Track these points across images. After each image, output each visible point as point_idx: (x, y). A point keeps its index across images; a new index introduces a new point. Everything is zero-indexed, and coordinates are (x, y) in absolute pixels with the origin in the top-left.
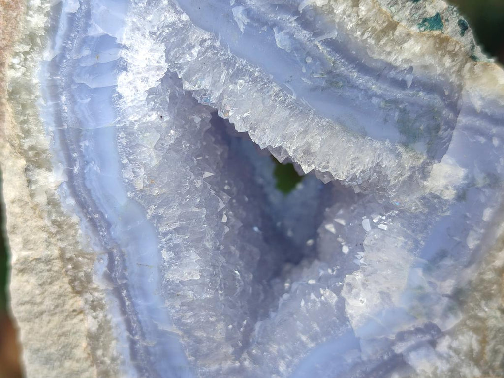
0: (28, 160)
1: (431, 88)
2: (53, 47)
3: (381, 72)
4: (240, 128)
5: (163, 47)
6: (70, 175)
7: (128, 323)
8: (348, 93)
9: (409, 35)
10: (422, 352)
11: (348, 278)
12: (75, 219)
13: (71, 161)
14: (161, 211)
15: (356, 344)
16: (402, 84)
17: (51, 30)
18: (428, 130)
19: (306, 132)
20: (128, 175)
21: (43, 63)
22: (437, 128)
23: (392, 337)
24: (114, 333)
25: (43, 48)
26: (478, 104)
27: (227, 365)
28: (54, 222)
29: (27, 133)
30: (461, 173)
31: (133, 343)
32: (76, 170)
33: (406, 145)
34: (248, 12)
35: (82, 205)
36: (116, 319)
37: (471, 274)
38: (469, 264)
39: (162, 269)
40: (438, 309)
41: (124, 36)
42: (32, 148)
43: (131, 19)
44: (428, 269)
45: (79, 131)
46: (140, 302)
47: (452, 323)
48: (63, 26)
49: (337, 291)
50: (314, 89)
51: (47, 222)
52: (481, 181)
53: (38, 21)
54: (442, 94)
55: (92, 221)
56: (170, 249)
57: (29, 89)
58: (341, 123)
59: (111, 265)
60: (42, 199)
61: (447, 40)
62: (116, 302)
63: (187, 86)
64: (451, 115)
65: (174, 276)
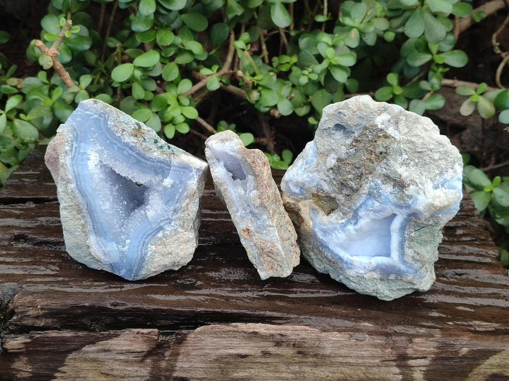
0: (66, 182)
1: (161, 162)
2: (71, 155)
3: (148, 159)
4: (117, 173)
5: (98, 154)
6: (77, 185)
7: (92, 220)
8: (142, 164)
9: (155, 151)
10: (167, 225)
11: (147, 207)
12: (78, 195)
13: (77, 182)
14: (99, 192)
15: (150, 223)
16: (154, 162)
17: (71, 151)
18: (161, 172)
19: (133, 173)
20: (91, 184)
21: (69, 158)
22: (164, 171)
23: (159, 221)
24: (89, 224)
25: (69, 155)
26: (176, 164)
27: (118, 230)
28: (73, 196)
29: (66, 175)
30: (172, 181)
31: (94, 225)
32: (78, 183)
33: (156, 175)
34: (117, 147)
35: (80, 192)
36: (89, 220)
37: (178, 205)
38: (177, 203)
39: (100, 206)
40: (170, 214)
41: (89, 152)
42: (67, 179)
43: (90, 148)
44: (166, 204)
45: (79, 175)
46: (95, 215)
47: (174, 217)
48: (74, 150)
49: (144, 211)
50: (134, 163)
51: (71, 196)
52: (178, 182)
53: (67, 148)
54: (164, 163)
55: (82, 195)
56: (102, 201)
57: (66, 165)
58: (141, 171)
59: (87, 206)
60: (70, 191)
61: (165, 151)
62: (89, 216)
63: (104, 163)
64: (168, 168)
65: (103, 208)
